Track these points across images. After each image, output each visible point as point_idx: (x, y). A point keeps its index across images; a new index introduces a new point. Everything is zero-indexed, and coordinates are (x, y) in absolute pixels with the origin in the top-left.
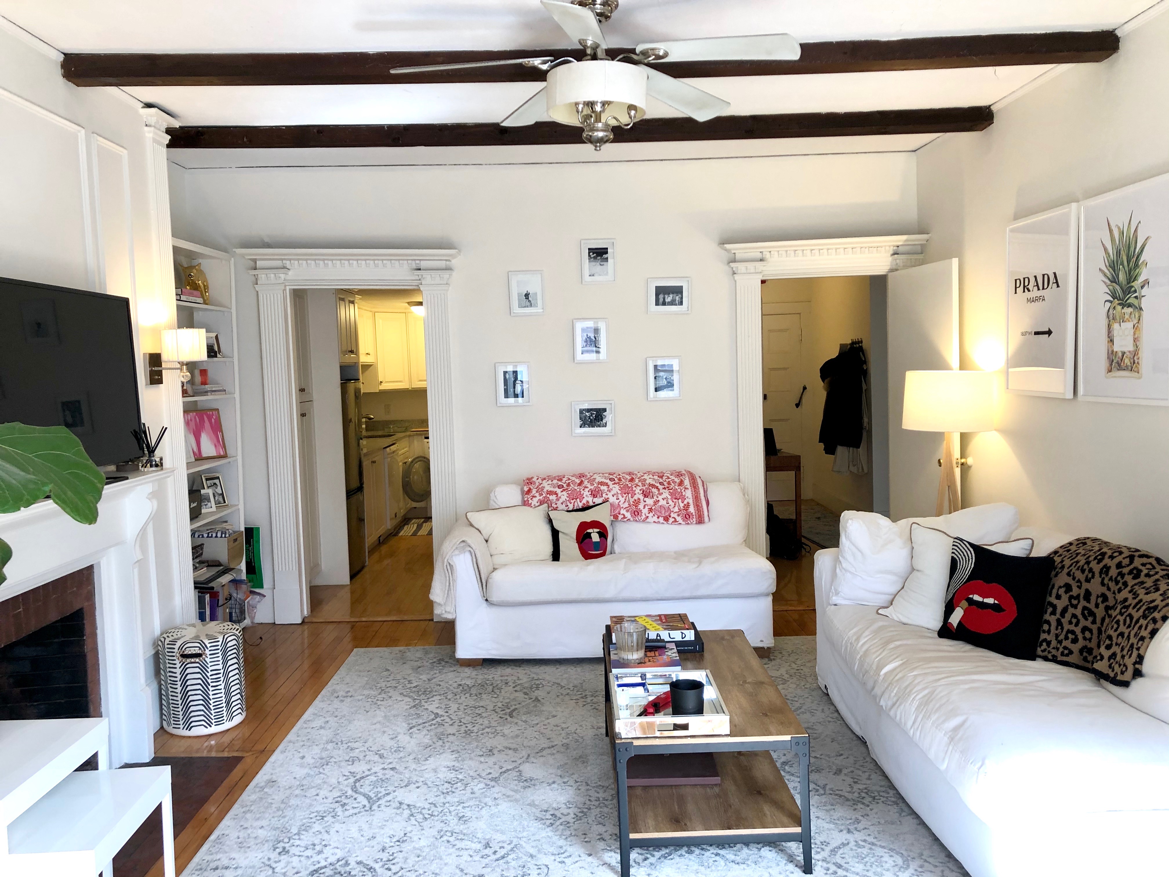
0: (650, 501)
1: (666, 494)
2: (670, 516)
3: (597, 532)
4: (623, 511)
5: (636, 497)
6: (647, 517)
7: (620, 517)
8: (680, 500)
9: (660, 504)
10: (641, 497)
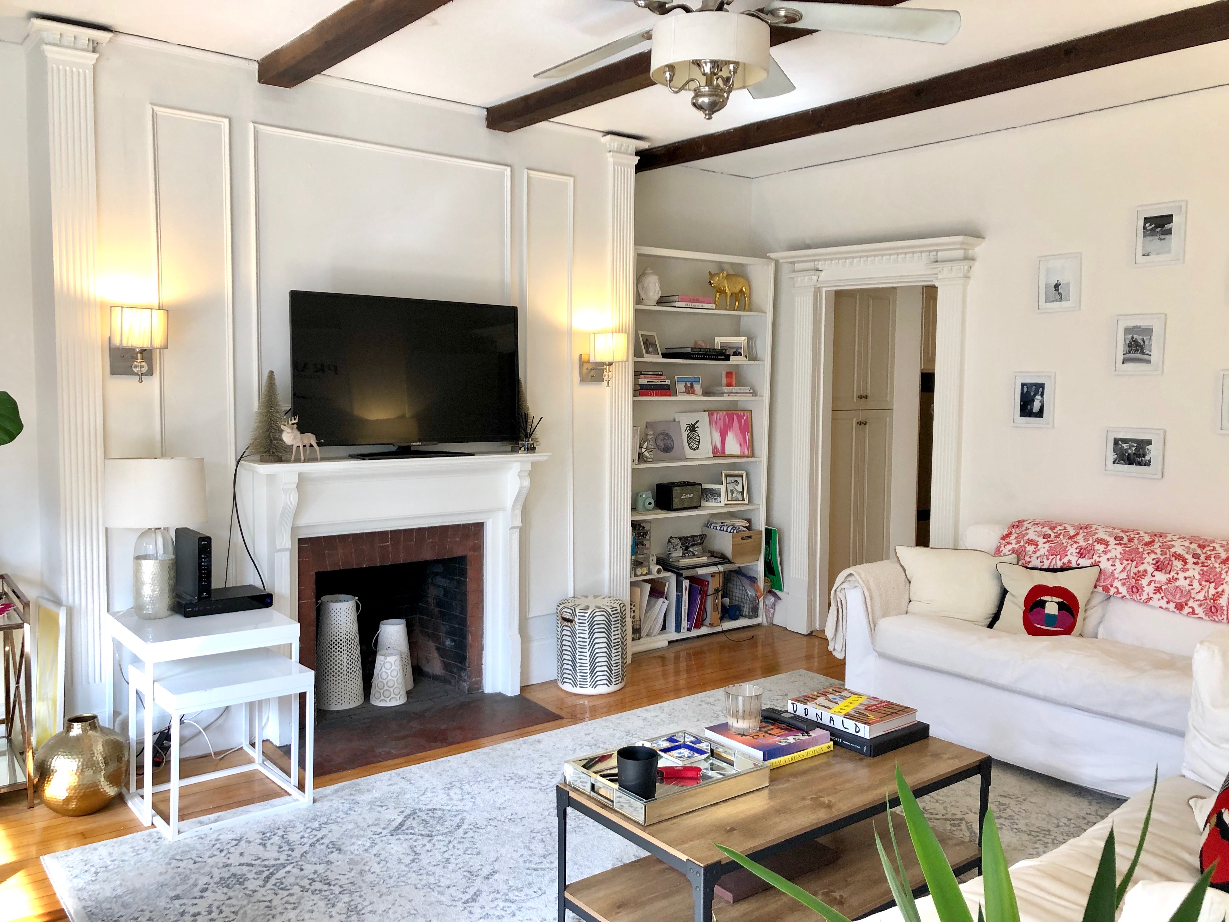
0: (1161, 577)
1: (1194, 572)
2: (1186, 604)
3: (1058, 603)
4: (1117, 584)
5: (1141, 568)
6: (1151, 598)
7: (1112, 591)
8: (1213, 585)
9: (1177, 584)
10: (1150, 569)
